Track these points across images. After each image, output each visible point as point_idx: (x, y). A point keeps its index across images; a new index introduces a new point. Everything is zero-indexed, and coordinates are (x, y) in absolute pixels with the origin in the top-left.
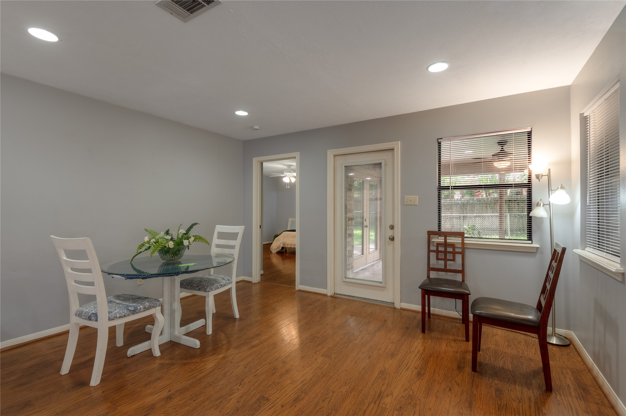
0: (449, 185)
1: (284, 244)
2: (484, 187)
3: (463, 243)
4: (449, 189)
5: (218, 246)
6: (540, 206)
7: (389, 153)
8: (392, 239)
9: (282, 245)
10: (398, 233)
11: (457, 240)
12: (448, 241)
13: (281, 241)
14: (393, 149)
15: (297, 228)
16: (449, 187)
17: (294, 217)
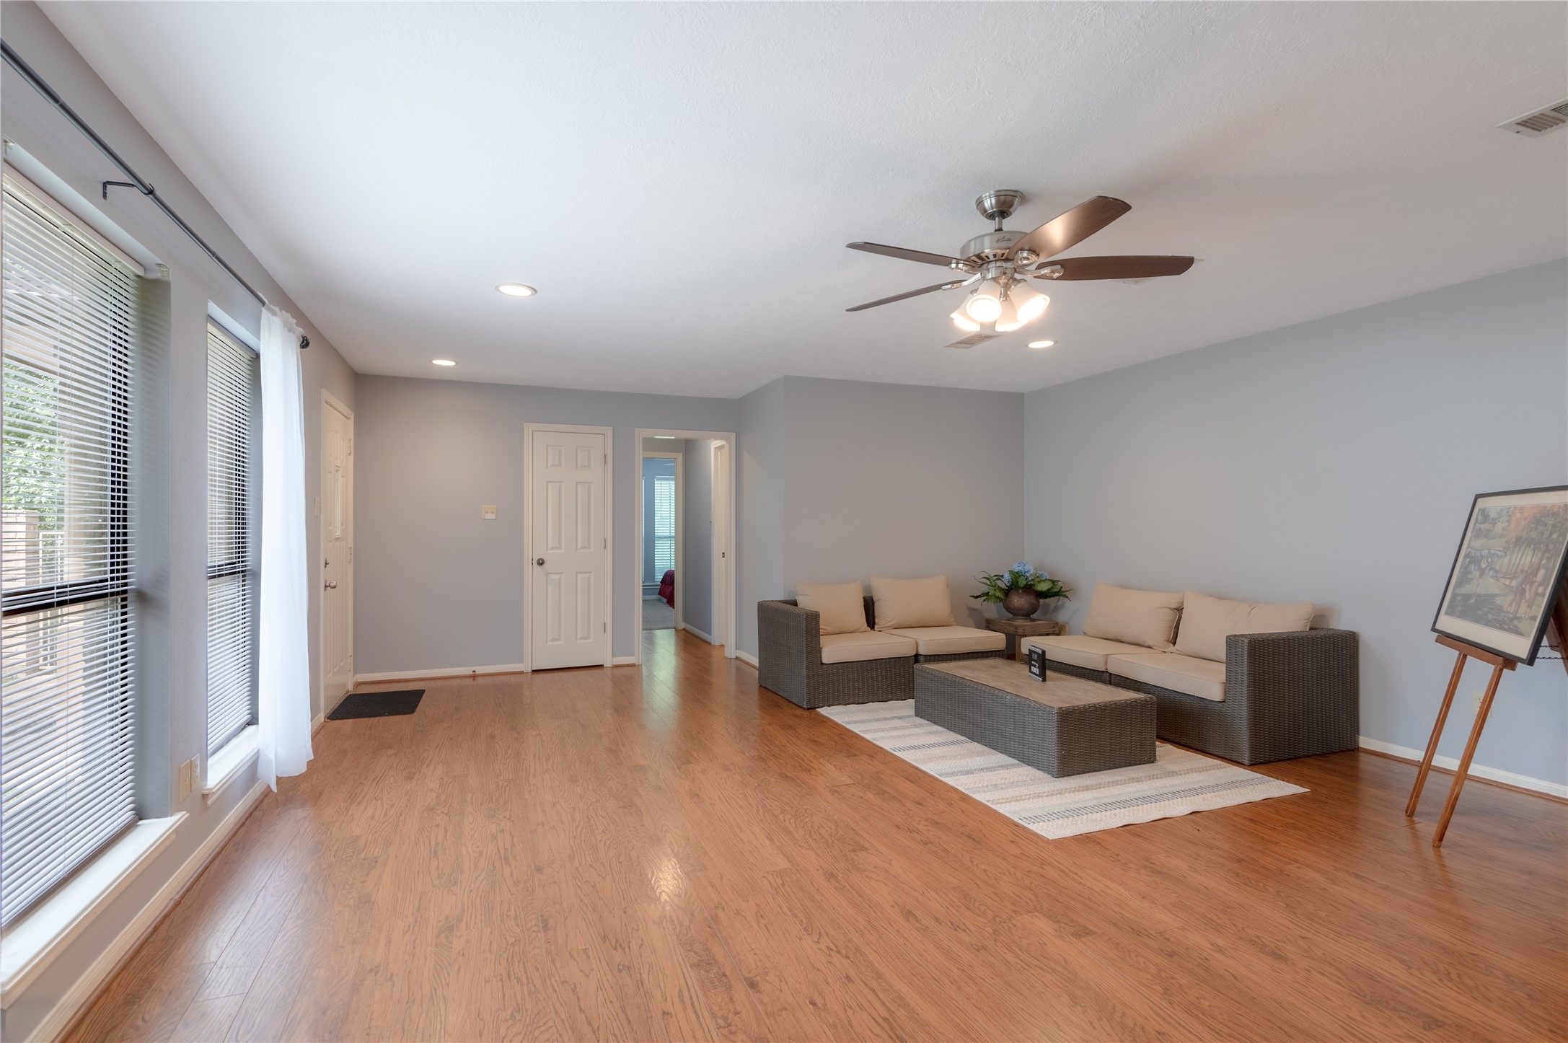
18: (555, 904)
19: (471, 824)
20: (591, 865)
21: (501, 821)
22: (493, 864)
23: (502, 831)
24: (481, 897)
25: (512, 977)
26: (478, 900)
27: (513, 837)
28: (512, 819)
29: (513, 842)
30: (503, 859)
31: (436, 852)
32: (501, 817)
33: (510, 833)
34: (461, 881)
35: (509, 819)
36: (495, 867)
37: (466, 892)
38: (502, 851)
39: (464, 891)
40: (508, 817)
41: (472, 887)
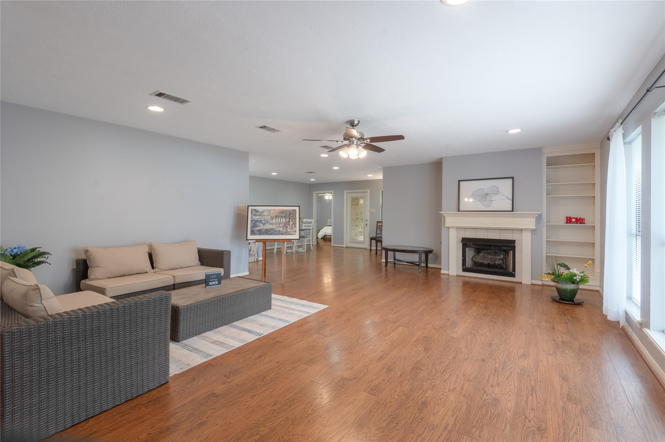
1: (325, 233)
5: (304, 226)
7: (366, 193)
8: (367, 225)
9: (324, 234)
10: (368, 223)
13: (324, 232)
14: (367, 192)
15: (332, 225)
17: (331, 219)
18: (484, 348)
19: (510, 400)
20: (461, 353)
21: (490, 393)
22: (502, 371)
23: (492, 386)
24: (511, 360)
25: (506, 339)
26: (512, 360)
27: (488, 380)
28: (483, 392)
29: (489, 377)
30: (497, 372)
31: (532, 390)
32: (489, 397)
33: (488, 383)
34: (519, 369)
35: (485, 392)
36: (502, 369)
37: (517, 364)
38: (496, 375)
39: (518, 365)
40: (485, 394)
41: (514, 365)
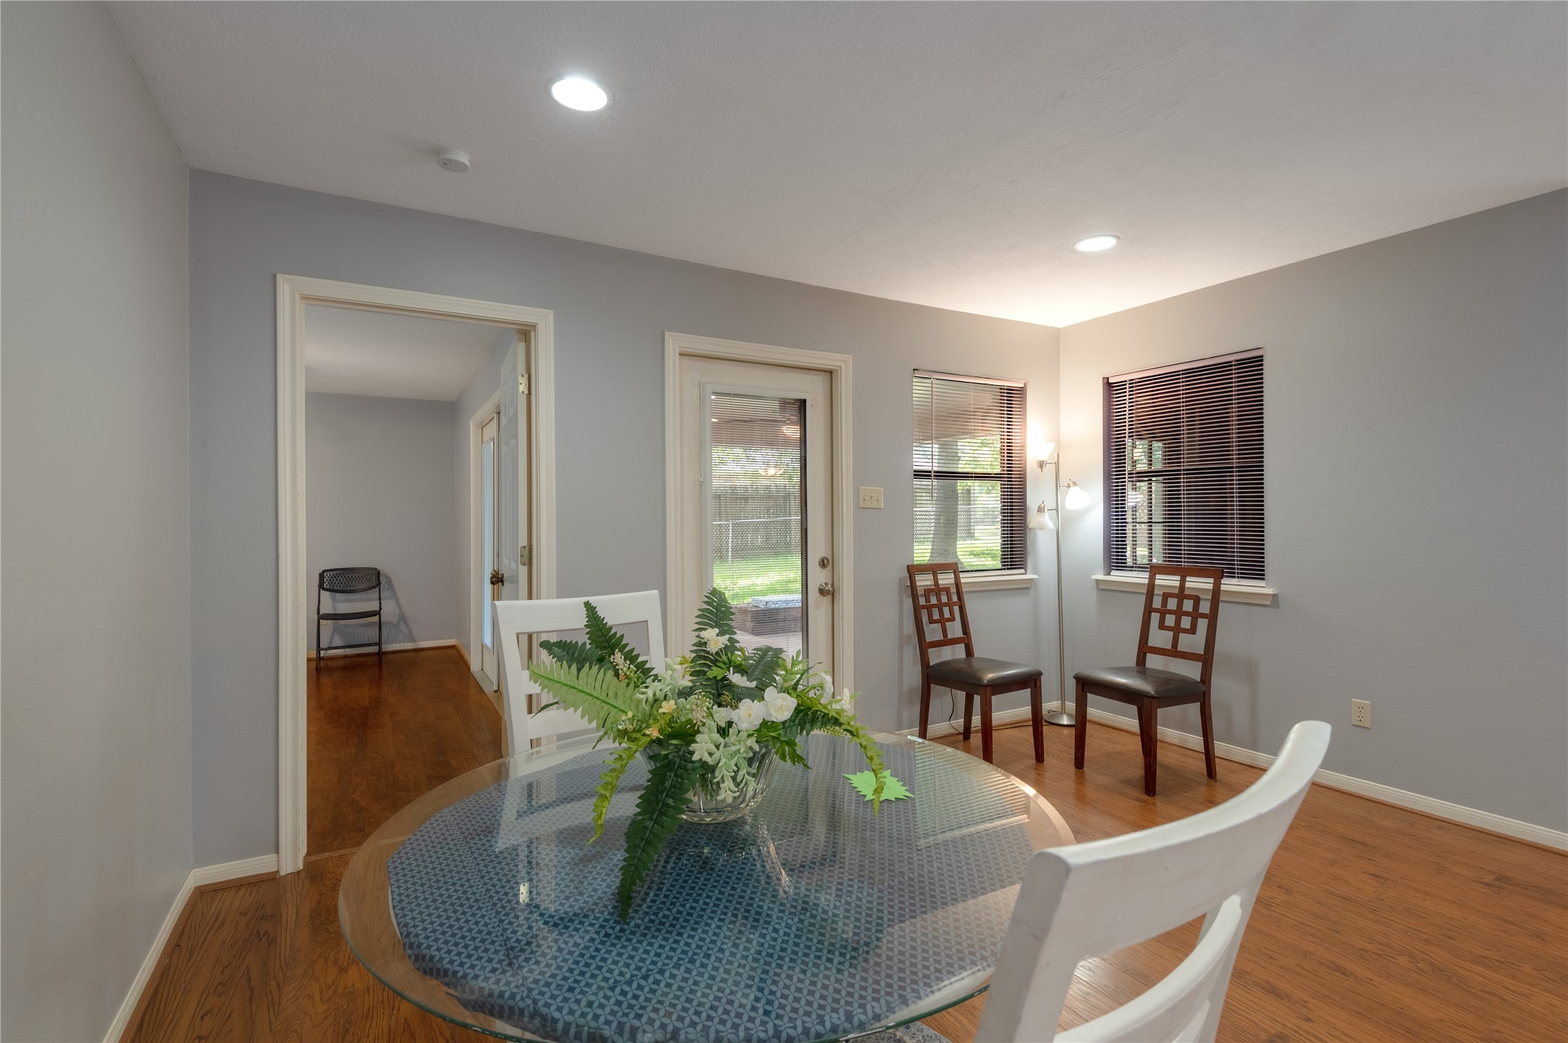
0: (930, 469)
2: (975, 477)
3: (958, 585)
4: (930, 476)
6: (1044, 511)
11: (946, 579)
12: (940, 582)
16: (930, 472)
